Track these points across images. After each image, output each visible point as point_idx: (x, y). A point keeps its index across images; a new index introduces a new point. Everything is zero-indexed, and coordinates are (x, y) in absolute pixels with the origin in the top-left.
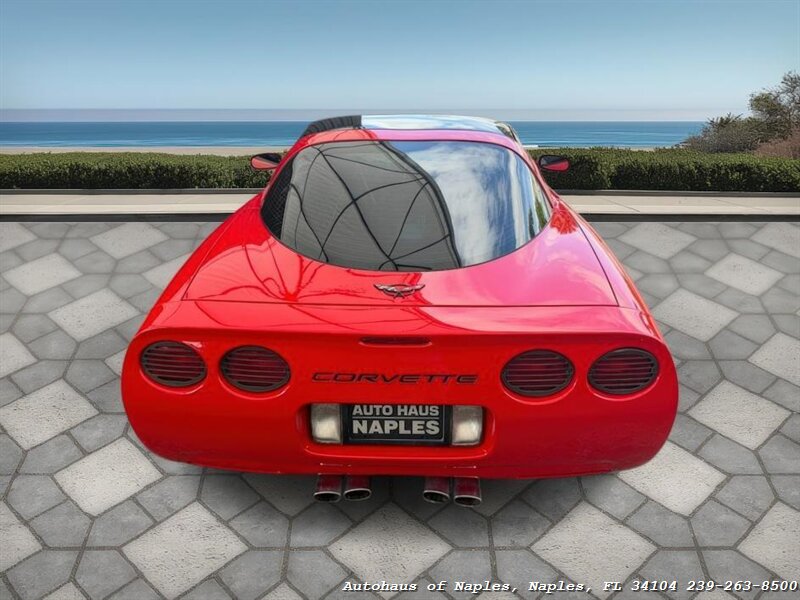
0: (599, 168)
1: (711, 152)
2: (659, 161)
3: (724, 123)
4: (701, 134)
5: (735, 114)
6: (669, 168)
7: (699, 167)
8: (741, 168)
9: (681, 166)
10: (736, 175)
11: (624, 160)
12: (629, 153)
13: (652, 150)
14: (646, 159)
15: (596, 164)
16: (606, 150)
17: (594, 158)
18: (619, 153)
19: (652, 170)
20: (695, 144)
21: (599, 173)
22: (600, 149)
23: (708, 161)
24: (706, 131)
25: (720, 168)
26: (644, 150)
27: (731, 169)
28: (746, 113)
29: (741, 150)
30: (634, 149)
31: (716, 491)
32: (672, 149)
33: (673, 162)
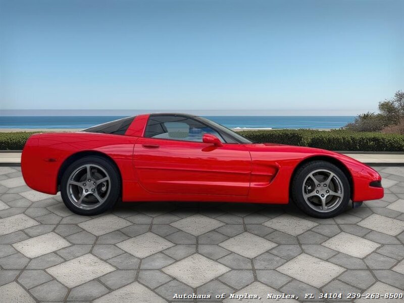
0: (303, 139)
1: (359, 131)
2: (333, 136)
3: (366, 117)
4: (354, 122)
5: (371, 112)
6: (338, 140)
7: (353, 139)
8: (375, 139)
9: (344, 139)
10: (372, 143)
11: (315, 136)
12: (318, 132)
13: (329, 130)
14: (326, 135)
15: (301, 137)
16: (306, 130)
17: (300, 134)
18: (312, 132)
19: (329, 140)
20: (351, 128)
21: (303, 142)
22: (303, 130)
23: (358, 136)
24: (356, 121)
25: (363, 139)
26: (325, 130)
27: (369, 139)
28: (377, 111)
29: (374, 130)
30: (319, 130)
31: (376, 250)
32: (339, 130)
33: (340, 136)
